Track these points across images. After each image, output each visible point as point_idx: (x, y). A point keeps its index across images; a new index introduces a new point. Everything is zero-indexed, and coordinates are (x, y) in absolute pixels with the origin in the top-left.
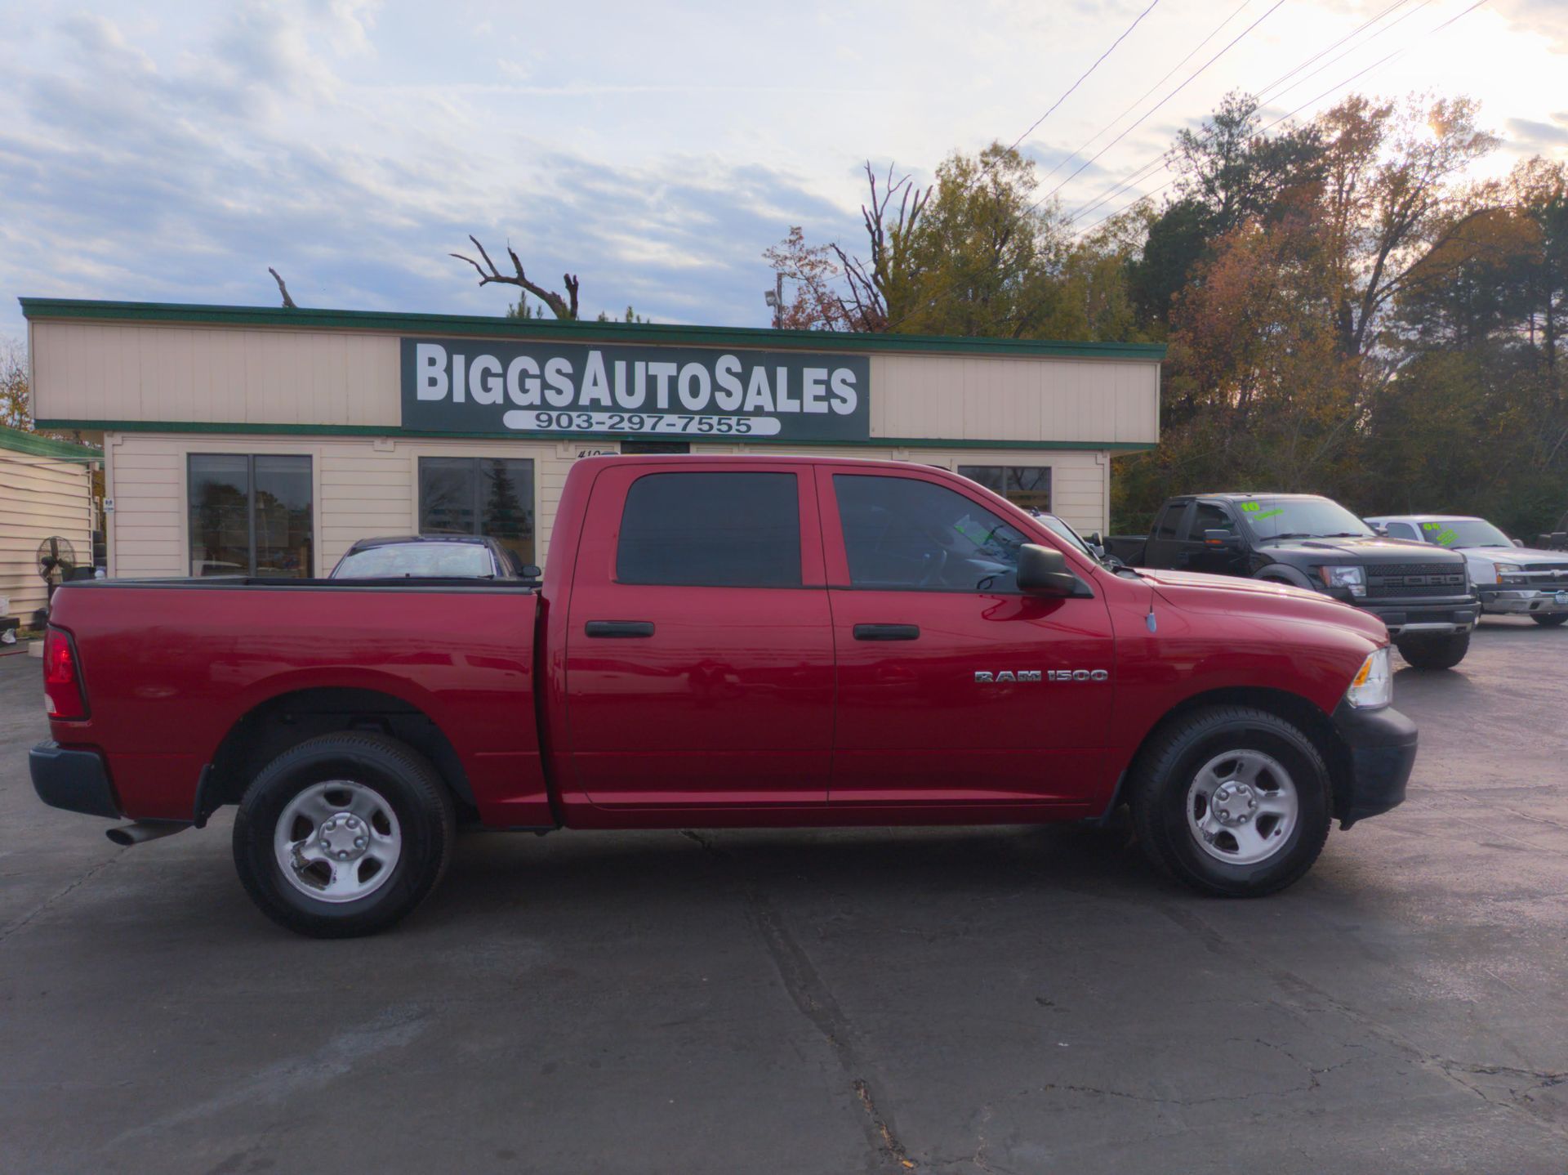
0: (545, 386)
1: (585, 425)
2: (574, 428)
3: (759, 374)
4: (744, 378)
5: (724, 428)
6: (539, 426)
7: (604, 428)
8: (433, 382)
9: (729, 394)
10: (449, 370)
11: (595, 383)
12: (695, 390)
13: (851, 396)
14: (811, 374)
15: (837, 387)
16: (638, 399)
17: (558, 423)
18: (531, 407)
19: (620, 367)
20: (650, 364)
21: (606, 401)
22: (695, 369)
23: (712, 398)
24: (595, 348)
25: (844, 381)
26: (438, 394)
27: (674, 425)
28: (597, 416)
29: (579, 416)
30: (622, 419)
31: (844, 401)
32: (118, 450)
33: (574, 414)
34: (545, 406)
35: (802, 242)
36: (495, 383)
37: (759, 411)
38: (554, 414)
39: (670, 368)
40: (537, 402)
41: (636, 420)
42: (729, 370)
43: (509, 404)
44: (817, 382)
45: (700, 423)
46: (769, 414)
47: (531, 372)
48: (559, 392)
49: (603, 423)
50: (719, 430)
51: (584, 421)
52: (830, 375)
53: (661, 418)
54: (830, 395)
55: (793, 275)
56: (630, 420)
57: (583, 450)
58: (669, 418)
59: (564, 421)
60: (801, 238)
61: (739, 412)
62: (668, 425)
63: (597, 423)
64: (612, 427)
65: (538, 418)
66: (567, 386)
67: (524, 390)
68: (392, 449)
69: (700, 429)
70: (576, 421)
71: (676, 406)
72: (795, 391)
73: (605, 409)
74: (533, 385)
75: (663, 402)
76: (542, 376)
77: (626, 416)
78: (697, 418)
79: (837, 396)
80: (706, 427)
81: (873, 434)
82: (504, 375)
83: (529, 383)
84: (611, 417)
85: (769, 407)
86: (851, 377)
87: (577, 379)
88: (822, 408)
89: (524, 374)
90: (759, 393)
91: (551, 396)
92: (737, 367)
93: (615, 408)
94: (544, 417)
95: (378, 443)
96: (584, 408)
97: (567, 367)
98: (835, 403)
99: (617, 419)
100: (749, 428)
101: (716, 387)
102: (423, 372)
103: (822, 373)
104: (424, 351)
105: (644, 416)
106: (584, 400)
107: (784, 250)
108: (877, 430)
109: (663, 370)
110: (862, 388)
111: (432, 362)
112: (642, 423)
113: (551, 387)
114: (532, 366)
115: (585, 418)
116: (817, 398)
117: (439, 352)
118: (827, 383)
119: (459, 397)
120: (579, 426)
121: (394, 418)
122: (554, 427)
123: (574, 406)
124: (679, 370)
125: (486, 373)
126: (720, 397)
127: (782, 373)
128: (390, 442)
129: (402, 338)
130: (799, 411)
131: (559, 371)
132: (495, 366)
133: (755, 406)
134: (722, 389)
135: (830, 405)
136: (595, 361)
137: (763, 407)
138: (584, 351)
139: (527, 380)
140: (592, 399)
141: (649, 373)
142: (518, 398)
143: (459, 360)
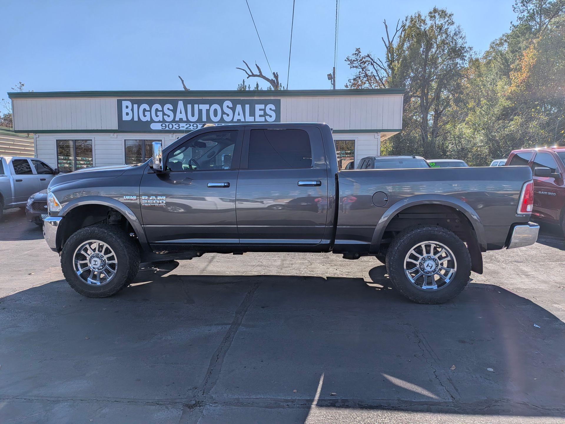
0: (164, 114)
1: (178, 128)
2: (174, 129)
3: (239, 108)
4: (233, 109)
6: (162, 128)
7: (184, 129)
8: (127, 114)
9: (228, 115)
10: (132, 110)
11: (181, 113)
12: (216, 115)
13: (273, 114)
14: (258, 107)
15: (268, 111)
16: (195, 118)
17: (169, 128)
18: (159, 122)
19: (189, 106)
20: (199, 105)
21: (185, 119)
22: (216, 106)
23: (222, 116)
24: (181, 100)
28: (181, 125)
29: (175, 125)
30: (190, 125)
31: (271, 116)
32: (37, 139)
33: (174, 124)
34: (164, 121)
35: (360, 54)
36: (147, 114)
38: (167, 124)
39: (207, 106)
40: (161, 120)
41: (195, 125)
42: (228, 107)
44: (260, 110)
48: (169, 116)
49: (184, 127)
51: (177, 126)
52: (265, 107)
54: (265, 114)
55: (356, 67)
56: (193, 126)
57: (178, 137)
59: (171, 126)
60: (360, 52)
63: (182, 127)
64: (187, 128)
66: (171, 114)
67: (157, 116)
68: (116, 137)
70: (175, 126)
72: (252, 113)
73: (185, 122)
74: (160, 114)
75: (204, 119)
77: (192, 124)
79: (268, 115)
82: (150, 111)
83: (159, 113)
84: (186, 125)
86: (273, 107)
87: (174, 111)
88: (263, 119)
89: (157, 110)
90: (239, 115)
91: (166, 117)
92: (231, 105)
93: (188, 121)
95: (112, 135)
96: (177, 122)
97: (171, 107)
98: (268, 118)
99: (188, 125)
101: (223, 113)
102: (125, 110)
103: (262, 106)
105: (198, 124)
106: (177, 119)
107: (353, 58)
109: (204, 107)
110: (278, 112)
111: (127, 107)
112: (197, 127)
113: (166, 115)
114: (159, 107)
115: (178, 125)
116: (260, 116)
117: (129, 104)
118: (264, 110)
119: (136, 119)
120: (175, 128)
121: (115, 127)
122: (167, 129)
123: (174, 121)
124: (210, 108)
125: (145, 110)
126: (225, 116)
127: (247, 107)
128: (116, 134)
129: (117, 100)
130: (254, 121)
131: (168, 109)
132: (148, 108)
133: (237, 119)
134: (225, 114)
135: (265, 118)
136: (181, 105)
137: (240, 119)
138: (177, 101)
139: (158, 112)
140: (180, 118)
141: (200, 109)
142: (155, 119)
143: (136, 106)
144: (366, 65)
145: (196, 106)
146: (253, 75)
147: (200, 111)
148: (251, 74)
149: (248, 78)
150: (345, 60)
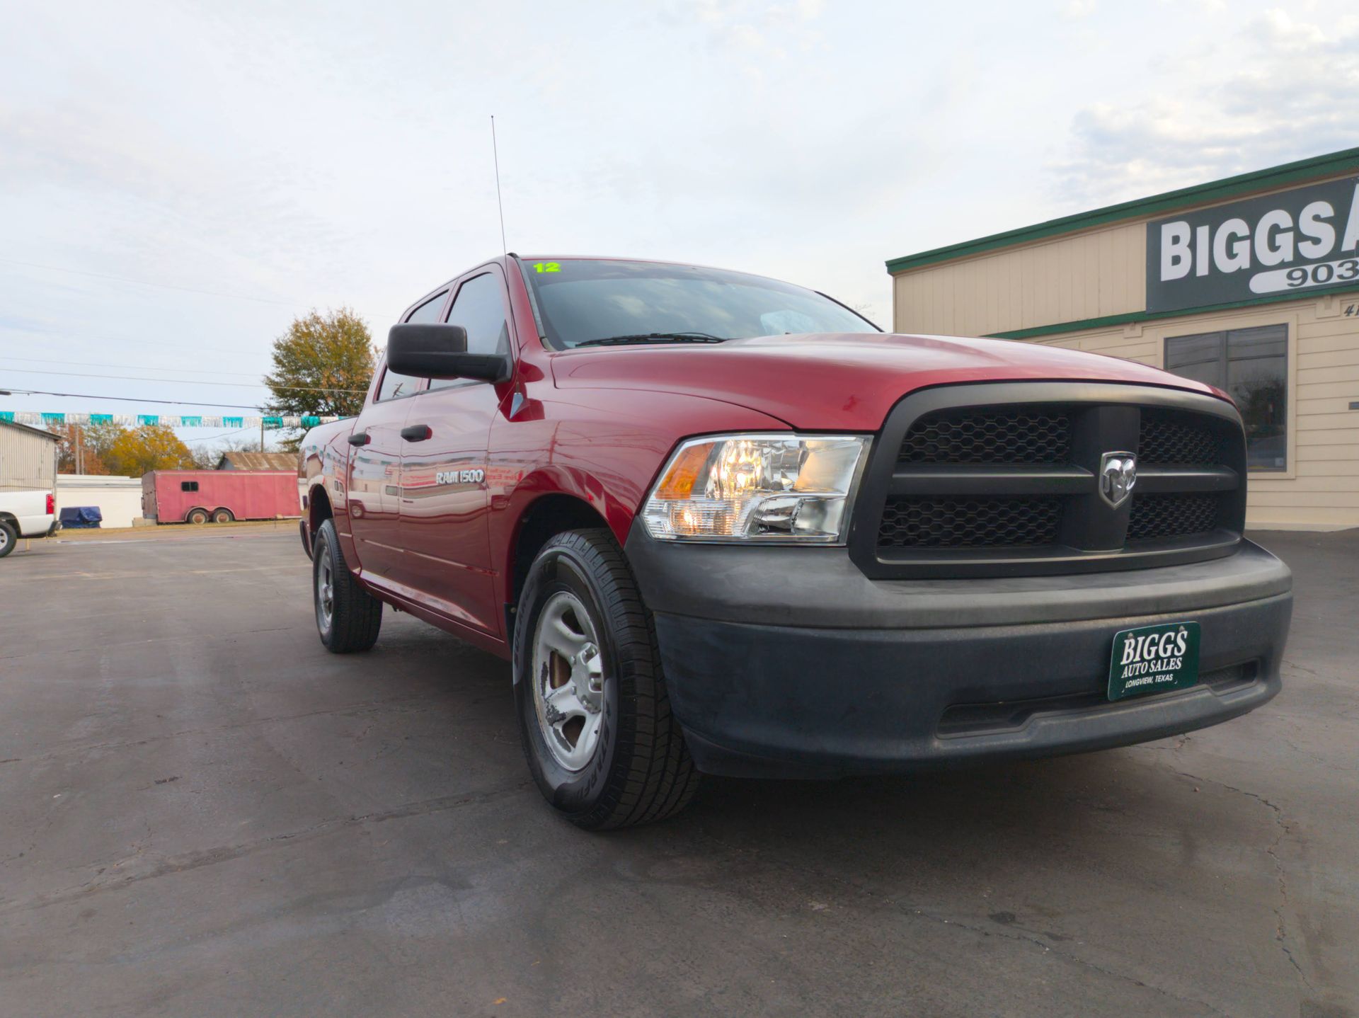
0: (1300, 237)
1: (1350, 273)
2: (1335, 280)
6: (1291, 285)
8: (1176, 260)
10: (1193, 246)
17: (1315, 278)
18: (1282, 265)
26: (1181, 271)
29: (1341, 265)
33: (1334, 264)
34: (1299, 260)
36: (1242, 248)
38: (1309, 269)
40: (1290, 258)
43: (1257, 267)
47: (1282, 226)
48: (1317, 241)
51: (1347, 270)
57: (1351, 305)
59: (1322, 273)
65: (1290, 276)
66: (1327, 234)
67: (1274, 248)
68: (1140, 334)
70: (1338, 271)
74: (1285, 240)
76: (1296, 229)
82: (1251, 237)
83: (1280, 239)
87: (1339, 221)
89: (1275, 230)
91: (1306, 248)
94: (1297, 274)
95: (1127, 330)
96: (1348, 255)
97: (1325, 209)
102: (1167, 251)
104: (1168, 231)
106: (1349, 245)
111: (1176, 240)
113: (1306, 238)
114: (1282, 218)
115: (1350, 265)
117: (1183, 229)
119: (1203, 270)
120: (1341, 277)
121: (1138, 303)
122: (1310, 283)
123: (1335, 254)
125: (1233, 238)
128: (1138, 328)
129: (1148, 225)
131: (1317, 218)
132: (1242, 229)
138: (1350, 187)
139: (1277, 236)
142: (1266, 257)
143: (1203, 232)
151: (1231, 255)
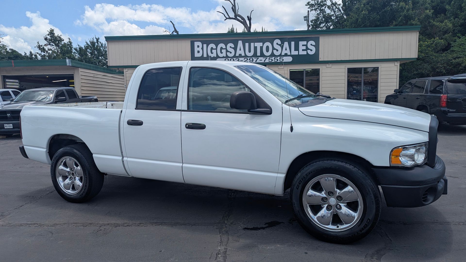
0: (227, 51)
3: (286, 44)
4: (282, 46)
5: (276, 60)
8: (198, 52)
9: (277, 50)
10: (202, 48)
11: (240, 50)
12: (267, 50)
13: (314, 49)
14: (301, 43)
15: (309, 46)
16: (252, 53)
18: (223, 57)
19: (247, 45)
20: (255, 43)
21: (243, 55)
22: (268, 44)
23: (273, 51)
24: (240, 40)
25: (311, 45)
26: (200, 55)
27: (262, 60)
28: (241, 59)
29: (236, 59)
30: (247, 59)
31: (311, 50)
32: (127, 73)
34: (227, 57)
36: (214, 51)
37: (286, 55)
38: (229, 59)
39: (261, 44)
40: (225, 56)
42: (277, 44)
43: (218, 57)
44: (303, 45)
45: (269, 59)
46: (289, 56)
47: (223, 48)
48: (231, 53)
50: (274, 61)
52: (307, 43)
53: (258, 58)
54: (307, 49)
56: (250, 59)
58: (260, 58)
59: (232, 60)
61: (280, 55)
62: (260, 60)
63: (241, 61)
64: (245, 61)
65: (225, 60)
66: (233, 51)
67: (221, 53)
69: (269, 61)
71: (262, 55)
72: (297, 48)
73: (243, 57)
74: (224, 51)
75: (259, 54)
76: (226, 49)
77: (249, 58)
78: (268, 58)
79: (309, 49)
80: (271, 60)
81: (320, 60)
82: (216, 49)
84: (244, 59)
85: (289, 54)
86: (314, 43)
87: (235, 49)
88: (305, 53)
89: (222, 48)
90: (286, 50)
91: (228, 54)
92: (280, 42)
93: (246, 56)
96: (237, 57)
97: (233, 46)
98: (309, 51)
99: (246, 59)
100: (283, 60)
101: (274, 49)
102: (196, 49)
103: (305, 43)
105: (253, 58)
106: (237, 55)
108: (321, 59)
109: (259, 45)
110: (317, 46)
111: (198, 46)
113: (229, 52)
114: (223, 46)
115: (238, 59)
116: (303, 50)
117: (200, 44)
118: (306, 46)
119: (205, 55)
123: (235, 56)
124: (263, 45)
125: (212, 49)
126: (275, 51)
127: (293, 43)
129: (191, 41)
130: (298, 54)
131: (231, 47)
132: (214, 47)
133: (285, 53)
134: (275, 49)
135: (307, 52)
136: (240, 43)
137: (287, 54)
138: (237, 41)
139: (222, 50)
140: (239, 54)
141: (255, 46)
142: (220, 55)
143: (205, 46)
144: (323, 8)
145: (252, 44)
146: (230, 18)
147: (255, 48)
148: (228, 17)
149: (225, 20)
150: (306, 5)
151: (212, 53)
